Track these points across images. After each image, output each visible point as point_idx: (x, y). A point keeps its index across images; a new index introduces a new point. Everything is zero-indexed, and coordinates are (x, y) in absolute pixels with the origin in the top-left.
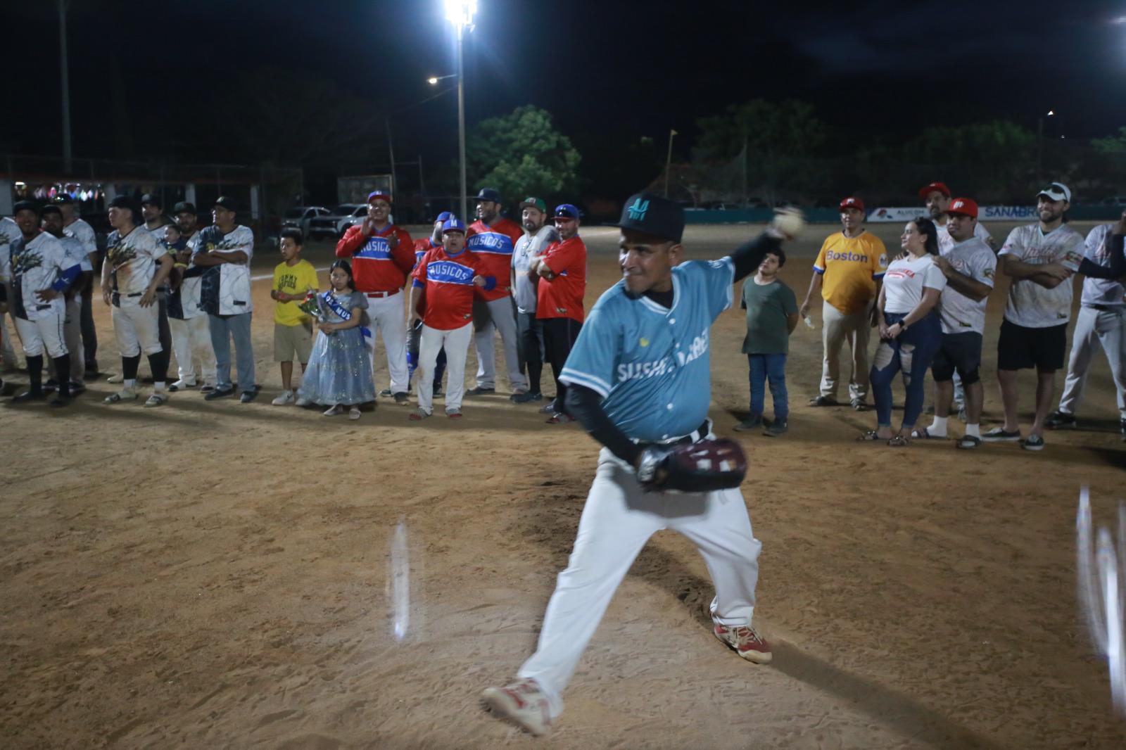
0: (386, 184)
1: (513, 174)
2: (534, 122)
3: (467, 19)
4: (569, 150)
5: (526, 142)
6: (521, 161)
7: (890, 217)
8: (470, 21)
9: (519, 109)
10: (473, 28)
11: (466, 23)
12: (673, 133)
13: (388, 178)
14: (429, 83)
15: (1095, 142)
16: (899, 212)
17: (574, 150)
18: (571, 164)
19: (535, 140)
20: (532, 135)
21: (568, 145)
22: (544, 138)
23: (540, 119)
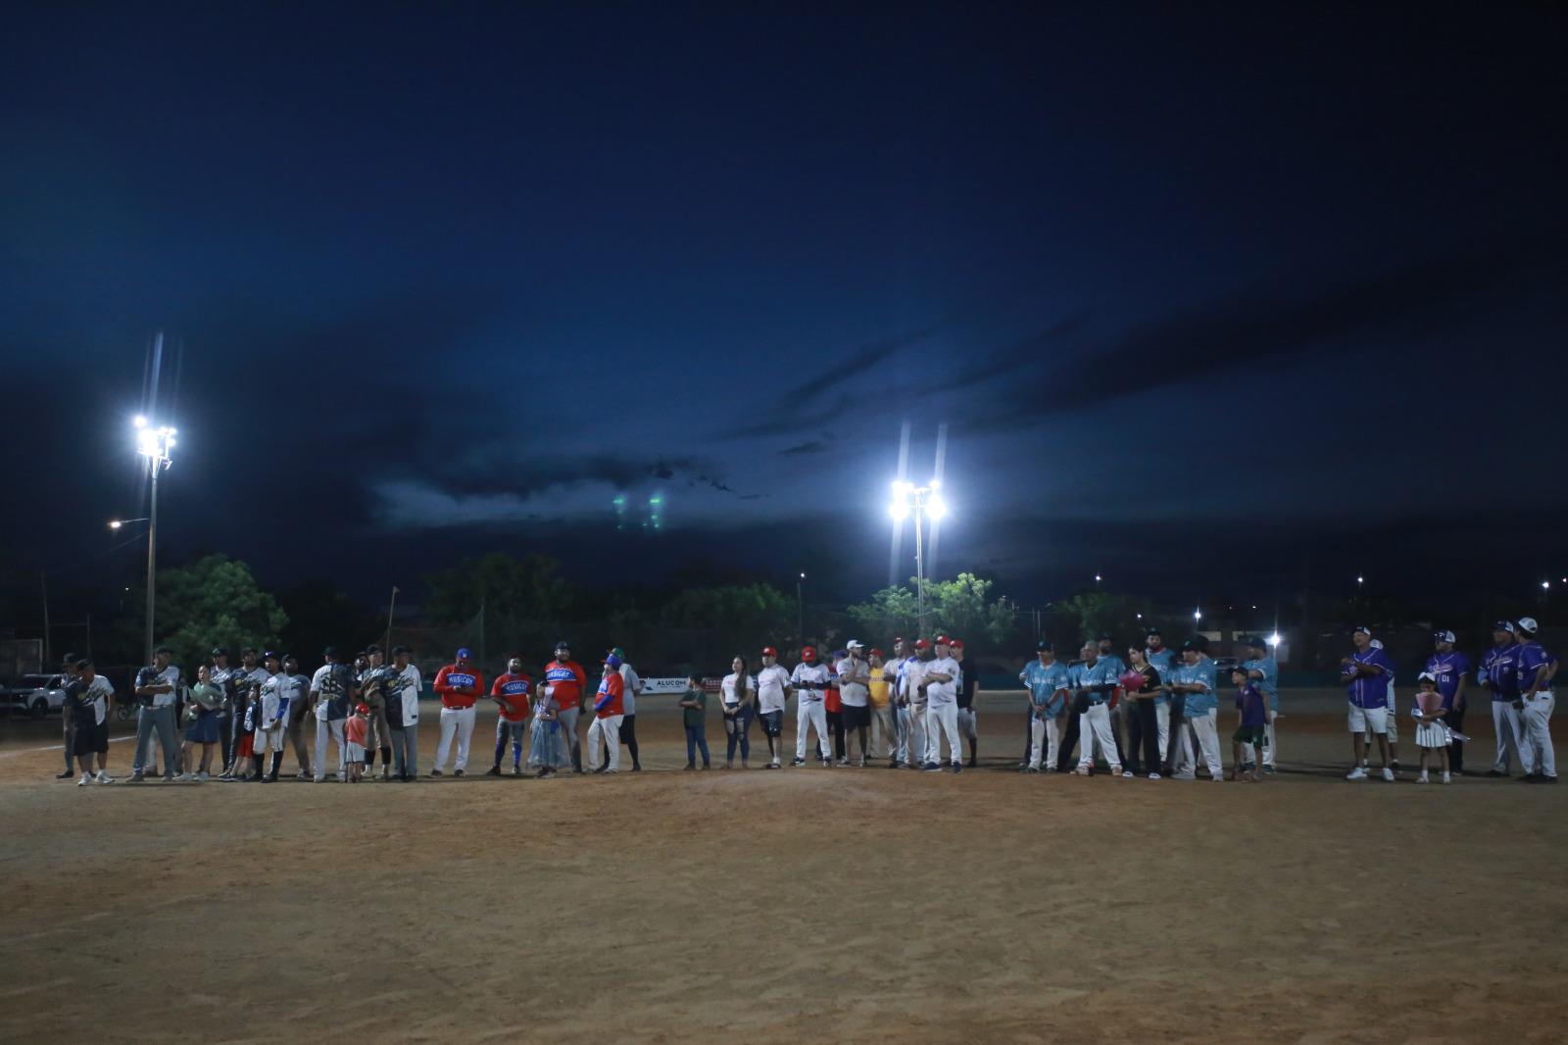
0: (35, 651)
1: (205, 638)
2: (234, 574)
3: (164, 455)
4: (274, 610)
5: (220, 598)
6: (213, 623)
7: (649, 689)
8: (166, 457)
9: (207, 559)
10: (169, 464)
11: (162, 458)
12: (395, 590)
13: (38, 643)
14: (110, 527)
15: (852, 608)
16: (659, 683)
17: (281, 610)
18: (277, 627)
19: (233, 596)
20: (230, 589)
21: (273, 604)
22: (247, 594)
23: (241, 572)
